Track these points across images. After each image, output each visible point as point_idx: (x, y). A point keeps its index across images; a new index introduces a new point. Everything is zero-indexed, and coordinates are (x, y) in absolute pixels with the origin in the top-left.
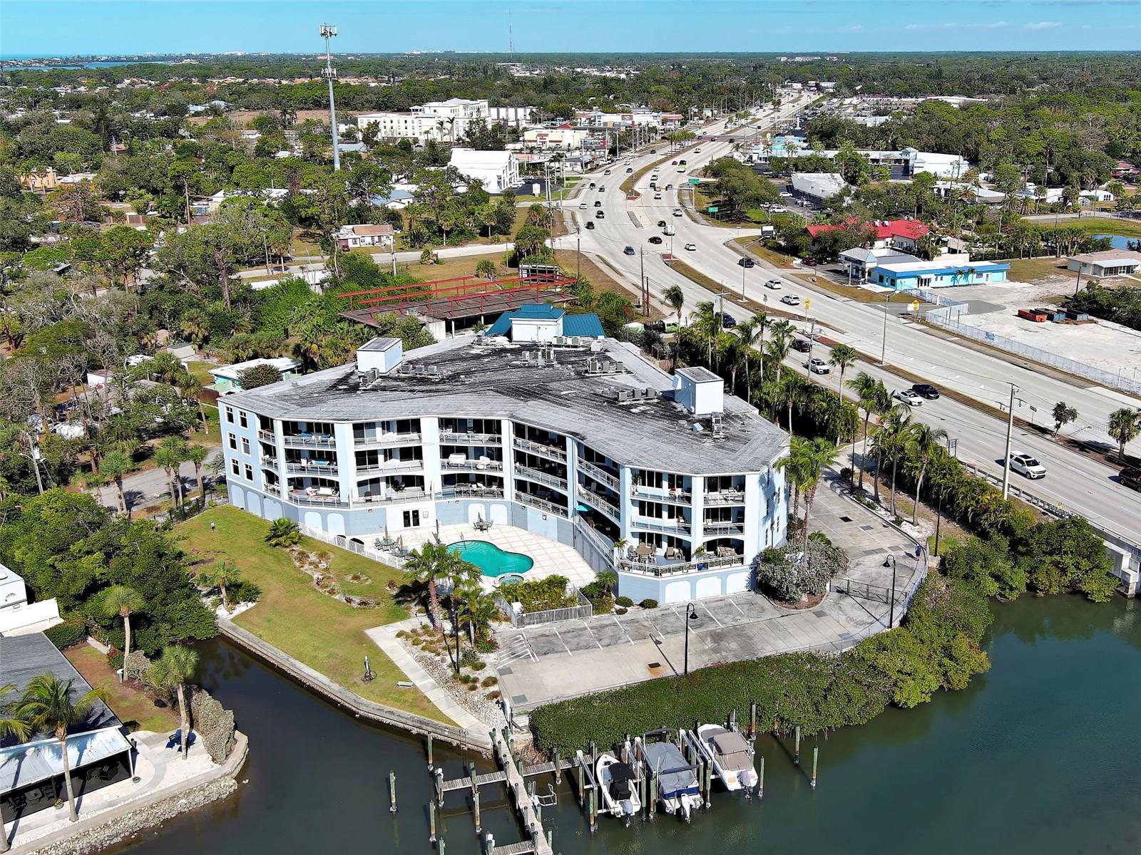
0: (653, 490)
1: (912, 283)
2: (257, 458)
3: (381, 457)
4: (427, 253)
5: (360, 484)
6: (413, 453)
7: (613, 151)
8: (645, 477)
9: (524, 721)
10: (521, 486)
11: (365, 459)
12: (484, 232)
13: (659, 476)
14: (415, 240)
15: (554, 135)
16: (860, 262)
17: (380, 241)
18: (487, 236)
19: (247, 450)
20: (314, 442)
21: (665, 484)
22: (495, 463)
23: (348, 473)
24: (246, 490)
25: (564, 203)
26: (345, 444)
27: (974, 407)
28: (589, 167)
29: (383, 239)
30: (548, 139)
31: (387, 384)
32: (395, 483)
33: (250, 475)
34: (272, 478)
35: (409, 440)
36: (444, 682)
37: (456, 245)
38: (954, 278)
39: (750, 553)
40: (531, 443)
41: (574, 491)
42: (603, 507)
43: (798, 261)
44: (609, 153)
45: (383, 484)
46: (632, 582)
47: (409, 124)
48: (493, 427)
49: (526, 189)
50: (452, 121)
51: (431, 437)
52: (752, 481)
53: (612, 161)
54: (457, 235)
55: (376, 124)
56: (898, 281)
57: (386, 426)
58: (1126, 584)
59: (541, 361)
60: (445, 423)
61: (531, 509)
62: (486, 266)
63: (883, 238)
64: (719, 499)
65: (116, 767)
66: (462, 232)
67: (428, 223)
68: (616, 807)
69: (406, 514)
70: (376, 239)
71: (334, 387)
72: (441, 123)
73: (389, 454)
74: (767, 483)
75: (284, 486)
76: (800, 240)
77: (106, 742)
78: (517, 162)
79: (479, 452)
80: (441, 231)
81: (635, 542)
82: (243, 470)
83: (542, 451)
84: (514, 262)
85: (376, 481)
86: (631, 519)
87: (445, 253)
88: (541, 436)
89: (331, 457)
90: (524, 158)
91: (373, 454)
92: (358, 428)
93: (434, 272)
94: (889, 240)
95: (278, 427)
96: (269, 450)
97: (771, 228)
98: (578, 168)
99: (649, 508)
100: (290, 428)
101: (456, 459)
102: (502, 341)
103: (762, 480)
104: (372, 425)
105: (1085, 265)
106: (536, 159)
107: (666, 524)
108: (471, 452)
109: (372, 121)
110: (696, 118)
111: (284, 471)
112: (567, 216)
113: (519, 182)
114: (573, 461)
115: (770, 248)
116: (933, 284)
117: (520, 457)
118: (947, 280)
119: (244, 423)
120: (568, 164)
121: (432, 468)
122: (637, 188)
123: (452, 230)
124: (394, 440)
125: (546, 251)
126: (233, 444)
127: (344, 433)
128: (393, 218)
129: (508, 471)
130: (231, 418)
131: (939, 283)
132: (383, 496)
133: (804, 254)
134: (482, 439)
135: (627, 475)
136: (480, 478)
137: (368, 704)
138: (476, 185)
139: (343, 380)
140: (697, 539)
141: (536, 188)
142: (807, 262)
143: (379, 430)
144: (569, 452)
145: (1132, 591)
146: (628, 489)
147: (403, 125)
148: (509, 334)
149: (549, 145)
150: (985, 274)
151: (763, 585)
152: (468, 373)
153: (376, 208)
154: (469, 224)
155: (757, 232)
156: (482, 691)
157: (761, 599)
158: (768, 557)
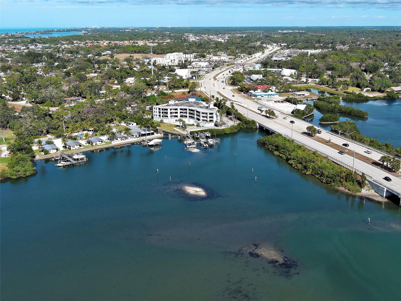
0: (204, 115)
1: (260, 97)
2: (158, 114)
3: (173, 113)
4: (173, 91)
5: (171, 116)
6: (176, 113)
7: (213, 68)
8: (203, 113)
9: (189, 133)
10: (189, 117)
11: (171, 113)
12: (183, 87)
13: (204, 113)
14: (170, 88)
15: (200, 63)
16: (252, 93)
17: (163, 89)
18: (184, 88)
19: (157, 113)
20: (165, 111)
21: (205, 114)
22: (186, 114)
23: (169, 115)
24: (156, 118)
25: (200, 81)
26: (169, 111)
27: (255, 113)
28: (207, 72)
29: (164, 88)
30: (198, 65)
31: (173, 105)
32: (174, 116)
33: (157, 116)
34: (160, 116)
35: (176, 111)
36: (182, 131)
37: (178, 90)
38: (268, 96)
39: (214, 122)
40: (191, 111)
41: (196, 116)
42: (199, 118)
43: (243, 93)
44: (212, 69)
45: (173, 116)
46: (201, 124)
47: (164, 61)
48: (186, 109)
49: (192, 78)
50: (174, 60)
51: (179, 111)
52: (214, 114)
53: (213, 71)
54: (178, 88)
55: (155, 61)
56: (257, 96)
57: (173, 109)
58: (257, 127)
59: (192, 103)
60: (181, 109)
61: (191, 119)
62: (184, 93)
63: (260, 89)
64: (211, 116)
65: (153, 134)
66: (179, 87)
67: (173, 85)
68: (197, 137)
69: (176, 120)
70: (162, 88)
71: (167, 105)
72: (172, 61)
73: (174, 112)
74: (216, 114)
75: (161, 117)
76: (244, 89)
77: (152, 132)
78: (190, 72)
79: (184, 113)
80: (175, 87)
81: (202, 121)
82: (156, 115)
83: (192, 112)
84: (189, 92)
85: (172, 116)
86: (201, 118)
87: (176, 91)
88: (192, 110)
89: (167, 113)
90: (192, 70)
91: (172, 113)
92: (171, 109)
93: (174, 94)
94: (261, 89)
95: (161, 109)
96: (160, 112)
97: (239, 87)
98: (204, 73)
99: (203, 117)
100: (162, 109)
101: (181, 114)
102: (187, 102)
103: (215, 114)
104: (172, 109)
105: (295, 94)
106: (194, 70)
107: (205, 119)
108: (183, 113)
109: (155, 60)
110: (238, 58)
111: (161, 115)
112: (200, 84)
113: (190, 76)
114: (195, 113)
115: (239, 91)
116: (264, 97)
117: (189, 113)
118: (267, 96)
119: (156, 109)
120: (202, 72)
121: (179, 115)
122: (217, 77)
123: (177, 87)
124: (174, 111)
125: (195, 91)
126: (155, 112)
127: (169, 110)
128: (165, 84)
129: (188, 115)
130: (155, 109)
131: (265, 97)
132: (173, 118)
133: (244, 92)
134: (185, 111)
135: (201, 113)
136: (184, 116)
137: (174, 132)
138: (181, 77)
139: (168, 105)
140: (208, 120)
141: (194, 78)
142: (244, 93)
143: (173, 110)
144: (195, 112)
145: (258, 128)
146: (201, 115)
147: (162, 61)
148: (188, 101)
149: (198, 66)
150: (274, 95)
151: (216, 125)
152: (183, 104)
153: (162, 82)
154: (180, 85)
155: (237, 88)
156: (185, 131)
157: (215, 127)
158: (216, 121)
